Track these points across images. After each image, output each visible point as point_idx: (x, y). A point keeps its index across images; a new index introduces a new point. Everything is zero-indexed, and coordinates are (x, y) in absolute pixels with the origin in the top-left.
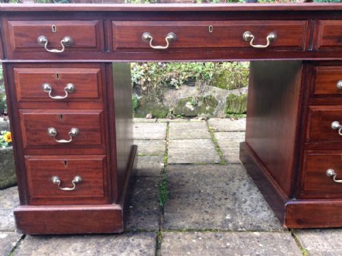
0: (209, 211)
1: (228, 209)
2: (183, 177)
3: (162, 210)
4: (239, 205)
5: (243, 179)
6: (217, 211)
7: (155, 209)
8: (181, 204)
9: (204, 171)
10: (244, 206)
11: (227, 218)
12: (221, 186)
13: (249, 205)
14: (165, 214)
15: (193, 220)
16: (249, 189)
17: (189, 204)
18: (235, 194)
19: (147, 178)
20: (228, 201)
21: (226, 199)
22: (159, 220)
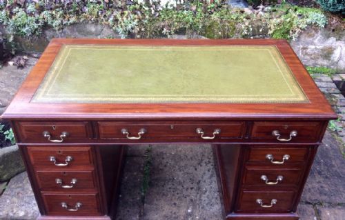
0: (177, 202)
1: (192, 200)
2: (163, 158)
3: (143, 201)
4: (200, 196)
5: (209, 162)
6: (183, 204)
7: (138, 199)
8: (158, 194)
9: (180, 151)
10: (204, 197)
11: (189, 211)
12: (190, 171)
13: (208, 197)
14: (145, 205)
15: (164, 213)
16: (212, 176)
17: (164, 195)
18: (199, 182)
19: (135, 159)
20: (193, 191)
21: (192, 188)
22: (140, 212)
